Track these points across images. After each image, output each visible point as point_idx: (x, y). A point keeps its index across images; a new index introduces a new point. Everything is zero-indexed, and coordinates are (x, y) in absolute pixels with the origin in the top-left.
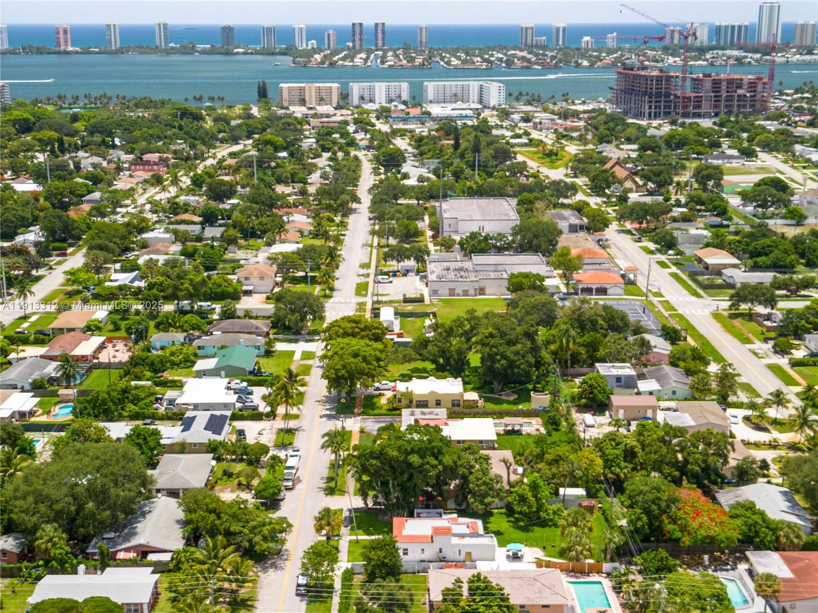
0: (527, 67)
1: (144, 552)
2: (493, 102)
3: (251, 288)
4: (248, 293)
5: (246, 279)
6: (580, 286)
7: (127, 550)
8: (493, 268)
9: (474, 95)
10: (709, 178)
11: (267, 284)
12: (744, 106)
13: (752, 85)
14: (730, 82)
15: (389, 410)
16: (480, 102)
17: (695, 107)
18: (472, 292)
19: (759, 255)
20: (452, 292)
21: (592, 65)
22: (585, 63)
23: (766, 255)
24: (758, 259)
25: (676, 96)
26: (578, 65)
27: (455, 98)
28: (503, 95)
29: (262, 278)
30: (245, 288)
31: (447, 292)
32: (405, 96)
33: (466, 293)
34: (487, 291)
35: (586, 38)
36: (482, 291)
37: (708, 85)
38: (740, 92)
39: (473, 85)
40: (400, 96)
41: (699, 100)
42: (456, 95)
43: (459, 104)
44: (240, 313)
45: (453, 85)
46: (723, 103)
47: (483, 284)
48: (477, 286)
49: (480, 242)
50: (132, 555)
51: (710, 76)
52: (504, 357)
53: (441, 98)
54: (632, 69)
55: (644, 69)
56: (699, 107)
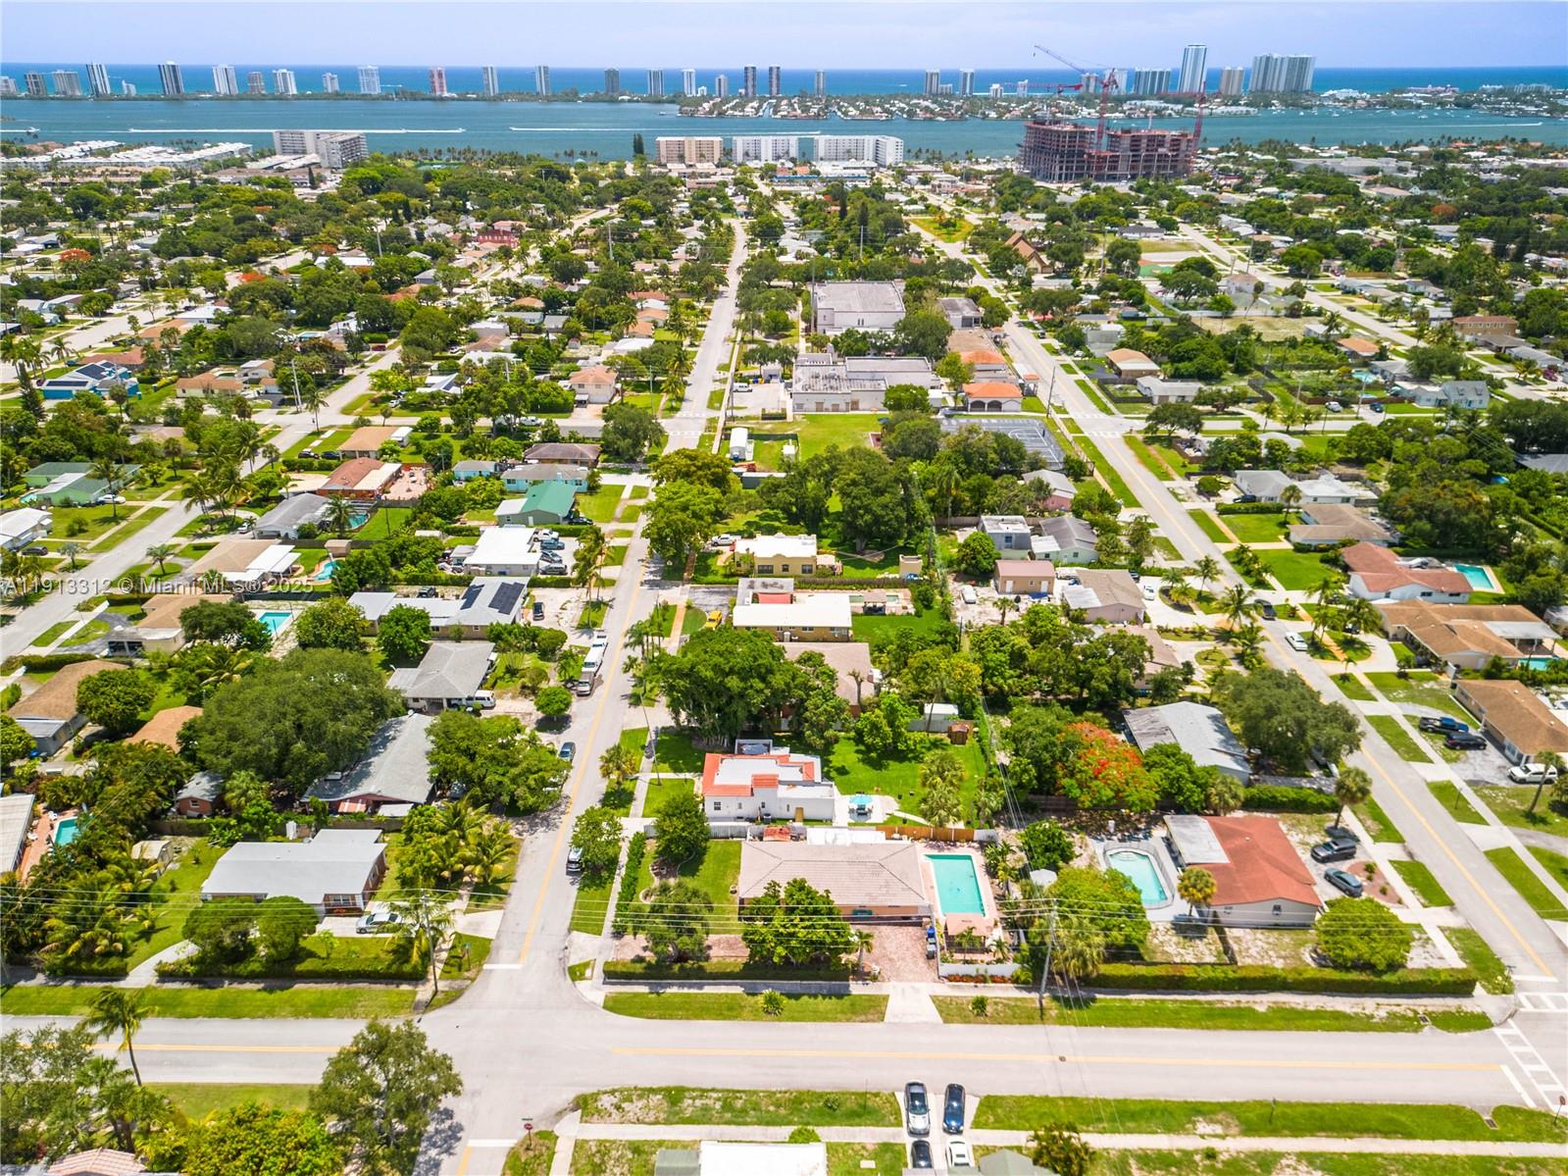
0: (931, 119)
1: (375, 803)
2: (890, 160)
3: (587, 397)
4: (584, 403)
5: (582, 385)
7: (354, 800)
8: (869, 376)
9: (869, 152)
10: (1125, 257)
11: (605, 393)
13: (1175, 143)
14: (1151, 139)
15: (726, 575)
16: (876, 160)
17: (1110, 169)
18: (842, 406)
19: (1181, 360)
20: (820, 407)
21: (1000, 117)
22: (993, 115)
23: (1190, 360)
24: (1180, 365)
25: (1090, 155)
26: (985, 117)
27: (849, 154)
28: (901, 151)
29: (600, 385)
30: (578, 397)
31: (814, 406)
32: (794, 153)
33: (835, 408)
34: (861, 406)
35: (996, 86)
36: (856, 405)
37: (1126, 143)
39: (869, 140)
40: (787, 153)
41: (1115, 160)
42: (849, 151)
43: (852, 163)
44: (565, 434)
45: (846, 140)
46: (1141, 164)
47: (859, 396)
48: (848, 399)
49: (858, 340)
50: (360, 807)
51: (1129, 132)
53: (833, 155)
54: (1043, 124)
55: (1057, 122)
56: (1115, 168)
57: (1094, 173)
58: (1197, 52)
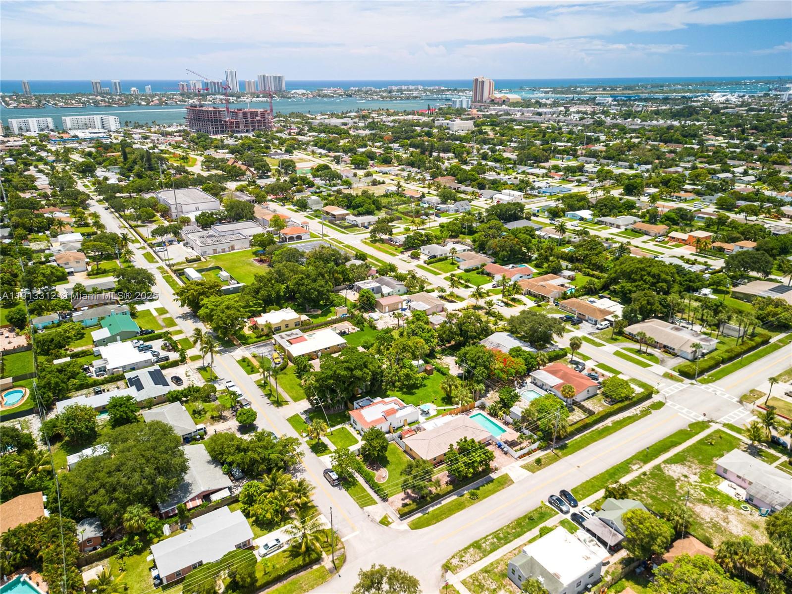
0: (109, 106)
1: (205, 495)
2: (113, 128)
3: (72, 270)
4: (71, 273)
5: (66, 264)
6: (288, 237)
8: (231, 233)
9: (98, 124)
10: (289, 166)
11: (82, 265)
12: (261, 126)
13: (263, 114)
14: (252, 113)
15: (257, 337)
16: (103, 128)
17: (236, 127)
18: (227, 249)
19: (358, 207)
20: (215, 251)
21: (148, 104)
22: (143, 103)
23: (362, 206)
24: (359, 209)
25: (225, 121)
26: (139, 104)
27: (86, 126)
28: (118, 123)
29: (78, 262)
30: (68, 270)
31: (212, 252)
32: (51, 126)
33: (223, 251)
34: (236, 248)
35: (134, 89)
36: (232, 248)
37: (241, 115)
38: (258, 118)
39: (97, 119)
40: (48, 127)
41: (237, 123)
42: (86, 124)
43: (90, 130)
44: (89, 290)
45: (83, 119)
46: (250, 125)
47: (232, 243)
48: (229, 245)
49: (208, 217)
50: (198, 502)
51: (241, 110)
52: (315, 290)
53: (76, 127)
54: (195, 107)
55: (202, 106)
56: (239, 127)
57: (230, 130)
58: (231, 73)
